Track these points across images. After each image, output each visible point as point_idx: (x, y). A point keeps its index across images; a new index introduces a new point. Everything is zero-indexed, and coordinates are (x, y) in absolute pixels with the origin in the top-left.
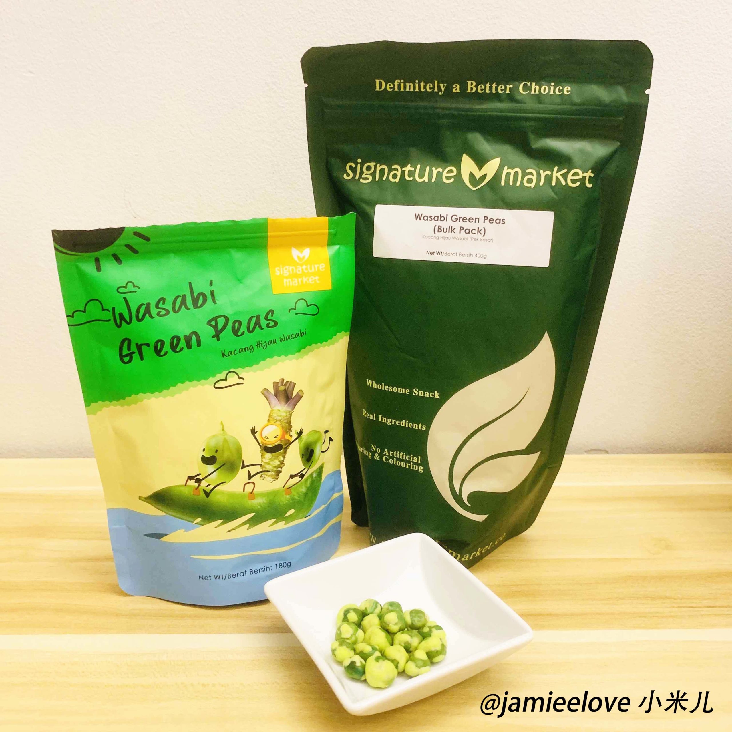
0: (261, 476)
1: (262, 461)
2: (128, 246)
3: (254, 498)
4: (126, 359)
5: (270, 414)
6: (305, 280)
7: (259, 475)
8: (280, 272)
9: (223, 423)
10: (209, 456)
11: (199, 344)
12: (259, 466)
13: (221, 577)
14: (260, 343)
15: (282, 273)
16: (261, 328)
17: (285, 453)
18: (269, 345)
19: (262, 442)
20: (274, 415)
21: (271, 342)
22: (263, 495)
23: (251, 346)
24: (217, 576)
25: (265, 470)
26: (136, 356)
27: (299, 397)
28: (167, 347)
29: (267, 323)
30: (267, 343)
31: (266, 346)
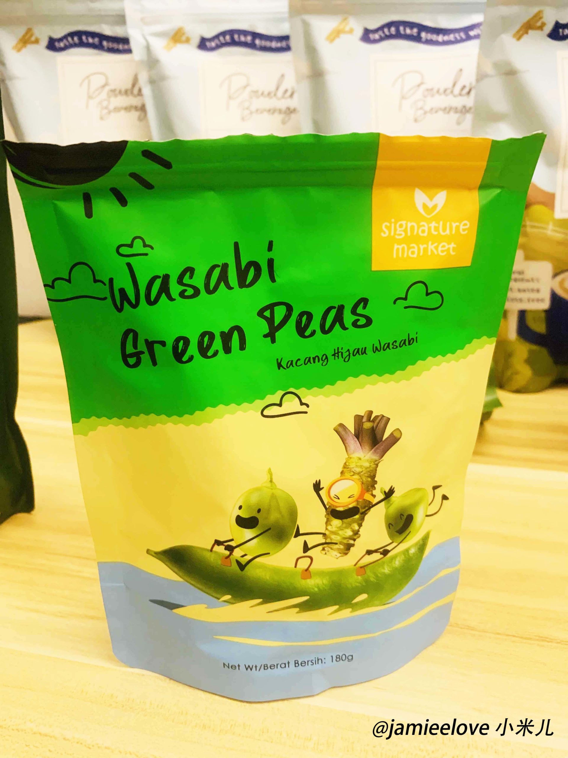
0: (323, 549)
1: (327, 529)
2: (134, 175)
3: (310, 577)
4: (132, 361)
5: (345, 464)
7: (321, 547)
8: (390, 233)
9: (272, 471)
10: (247, 517)
11: (242, 347)
12: (322, 535)
13: (254, 668)
14: (338, 352)
15: (392, 234)
16: (344, 328)
17: (363, 519)
18: (354, 355)
19: (328, 502)
20: (352, 465)
21: (358, 352)
22: (321, 574)
23: (323, 356)
24: (249, 666)
25: (330, 541)
26: (146, 358)
27: (394, 440)
28: (193, 349)
29: (353, 320)
30: (351, 352)
31: (348, 357)
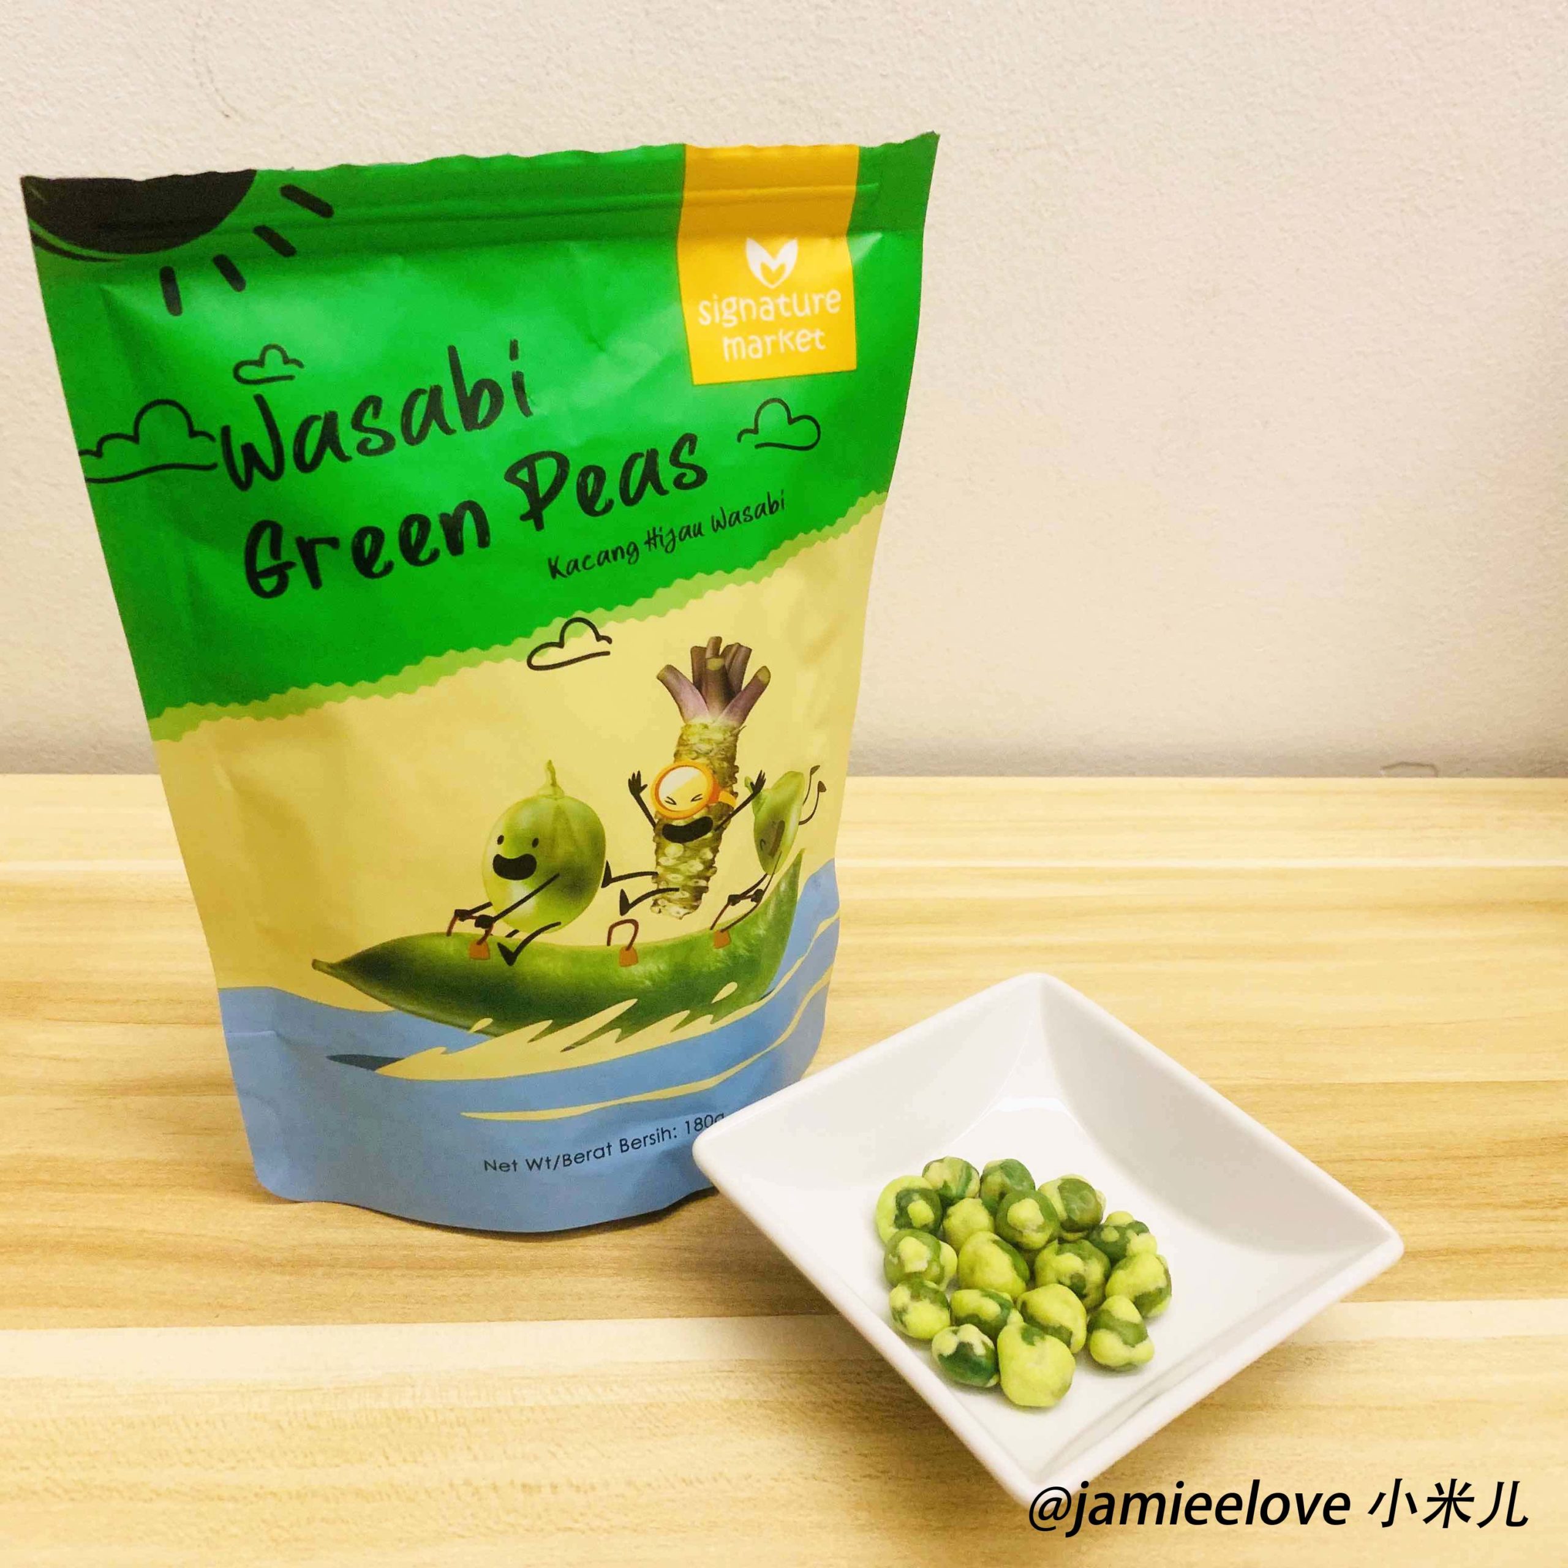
0: (655, 903)
1: (658, 864)
2: (263, 231)
3: (635, 960)
4: (268, 584)
5: (681, 737)
6: (783, 338)
7: (650, 900)
8: (713, 317)
9: (554, 765)
10: (514, 857)
11: (483, 539)
12: (650, 877)
13: (544, 1163)
14: (655, 536)
15: (717, 321)
16: (661, 491)
17: (718, 839)
18: (681, 540)
19: (657, 812)
20: (694, 740)
21: (688, 533)
22: (655, 951)
23: (629, 546)
24: (534, 1161)
25: (665, 887)
26: (298, 576)
27: (759, 686)
28: (391, 550)
29: (675, 475)
30: (677, 534)
31: (672, 543)
